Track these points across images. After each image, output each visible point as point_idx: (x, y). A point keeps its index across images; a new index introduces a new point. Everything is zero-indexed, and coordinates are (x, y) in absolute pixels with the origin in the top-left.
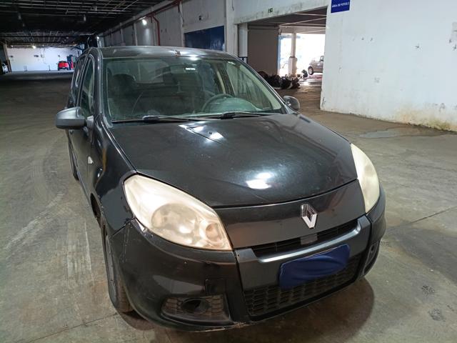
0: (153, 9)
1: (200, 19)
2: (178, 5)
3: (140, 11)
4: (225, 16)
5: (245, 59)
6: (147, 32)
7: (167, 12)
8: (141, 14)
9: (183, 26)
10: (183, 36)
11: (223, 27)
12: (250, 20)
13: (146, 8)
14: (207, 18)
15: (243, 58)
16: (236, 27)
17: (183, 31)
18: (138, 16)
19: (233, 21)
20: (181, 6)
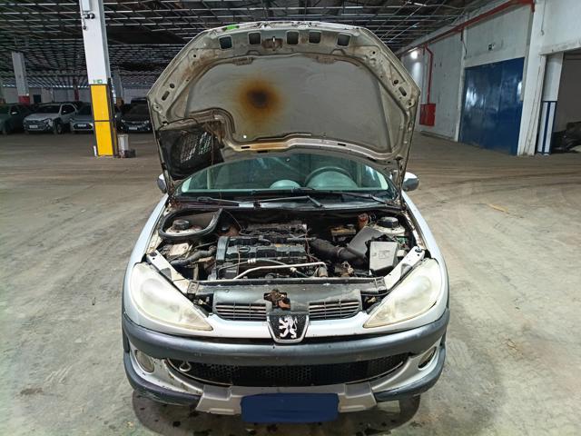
0: (428, 38)
1: (490, 49)
2: (462, 31)
3: (411, 41)
4: (528, 44)
5: (553, 105)
6: (417, 68)
7: (446, 40)
8: (412, 45)
9: (465, 58)
10: (462, 73)
11: (523, 58)
12: (568, 48)
13: (419, 36)
14: (501, 47)
15: (549, 102)
16: (544, 58)
17: (464, 64)
18: (407, 48)
19: (540, 51)
20: (465, 32)
